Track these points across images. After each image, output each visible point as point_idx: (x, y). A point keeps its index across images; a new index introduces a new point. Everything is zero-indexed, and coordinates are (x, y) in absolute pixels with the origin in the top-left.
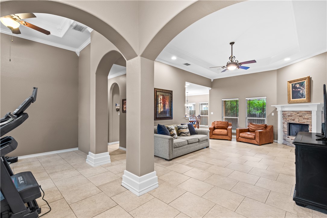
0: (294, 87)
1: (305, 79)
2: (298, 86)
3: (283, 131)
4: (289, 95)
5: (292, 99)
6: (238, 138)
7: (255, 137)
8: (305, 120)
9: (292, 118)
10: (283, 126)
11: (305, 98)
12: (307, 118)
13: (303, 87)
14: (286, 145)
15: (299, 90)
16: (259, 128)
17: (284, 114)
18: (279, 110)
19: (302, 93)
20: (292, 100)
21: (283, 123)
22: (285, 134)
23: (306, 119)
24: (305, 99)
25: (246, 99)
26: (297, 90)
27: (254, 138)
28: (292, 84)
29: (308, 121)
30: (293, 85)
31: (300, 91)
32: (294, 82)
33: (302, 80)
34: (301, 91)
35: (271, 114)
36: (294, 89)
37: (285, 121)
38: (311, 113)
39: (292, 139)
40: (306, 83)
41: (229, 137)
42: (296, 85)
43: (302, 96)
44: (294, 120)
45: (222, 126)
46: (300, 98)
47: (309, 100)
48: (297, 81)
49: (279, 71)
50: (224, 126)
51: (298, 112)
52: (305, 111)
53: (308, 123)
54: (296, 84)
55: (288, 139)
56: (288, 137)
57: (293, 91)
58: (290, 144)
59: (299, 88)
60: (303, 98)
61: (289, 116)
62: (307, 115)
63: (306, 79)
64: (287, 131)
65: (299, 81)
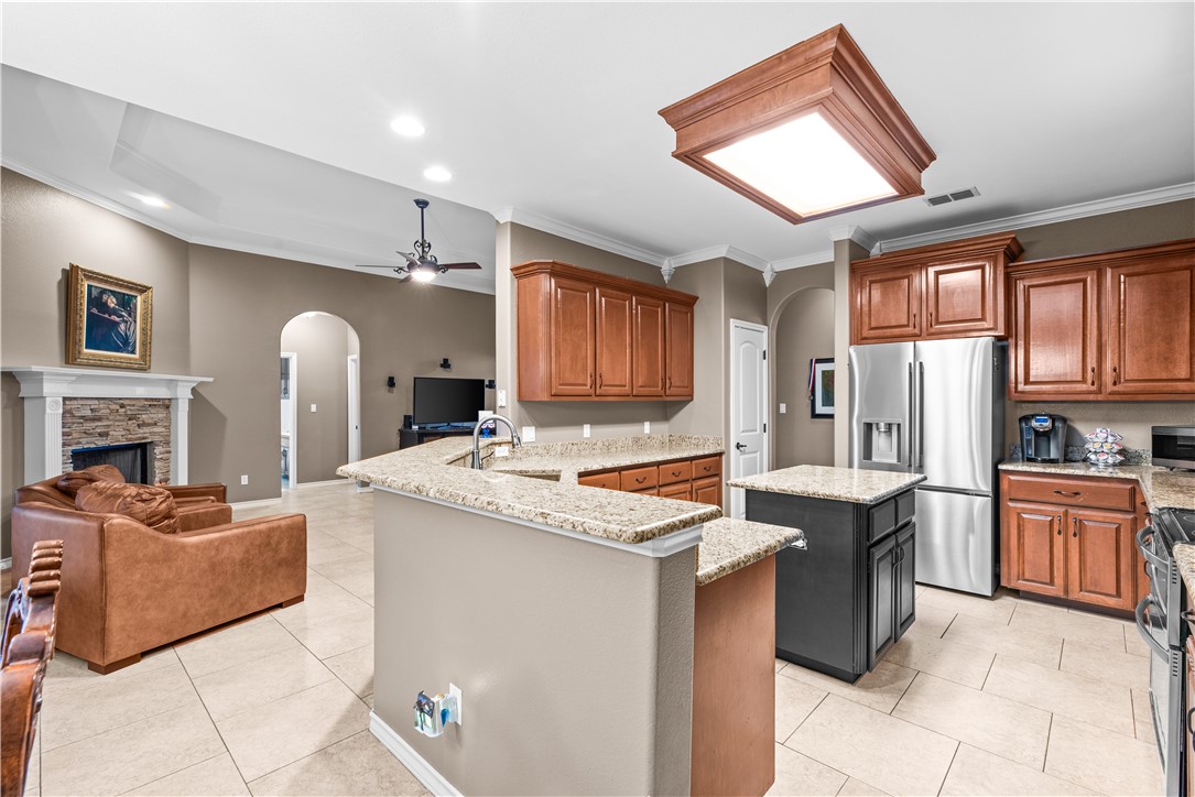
0: (96, 301)
2: (112, 302)
5: (86, 348)
8: (146, 430)
9: (99, 426)
11: (133, 352)
13: (130, 315)
15: (114, 318)
19: (126, 334)
23: (149, 425)
26: (107, 316)
28: (89, 287)
29: (156, 429)
30: (95, 293)
31: (118, 324)
34: (122, 326)
36: (95, 311)
37: (64, 444)
40: (142, 303)
42: (105, 297)
43: (125, 344)
44: (106, 434)
46: (118, 349)
51: (122, 403)
52: (146, 399)
54: (104, 291)
57: (90, 315)
59: (114, 312)
60: (128, 352)
63: (143, 291)
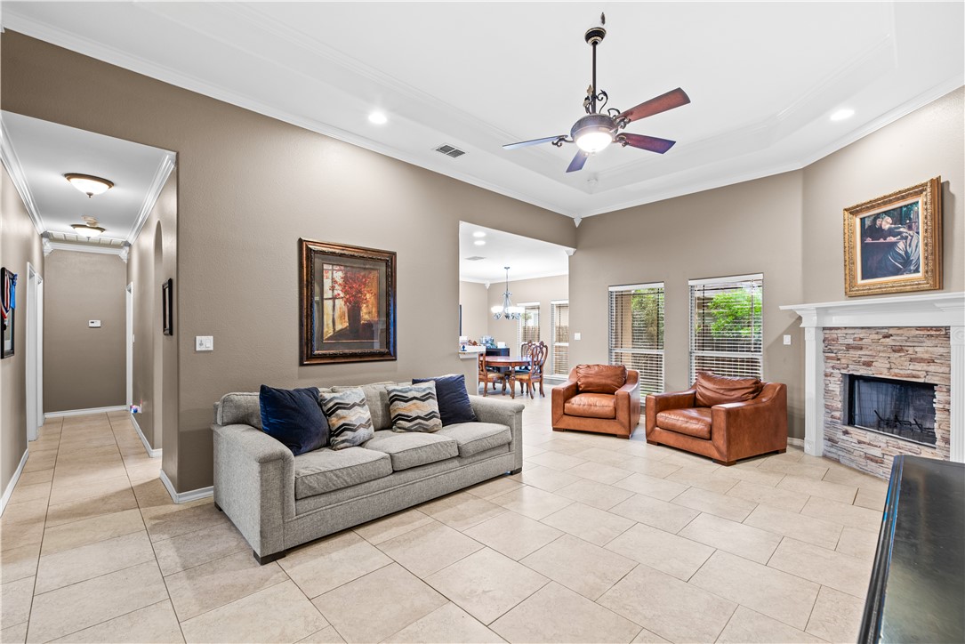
0: (870, 231)
1: (918, 190)
2: (886, 223)
3: (827, 406)
4: (849, 263)
5: (863, 279)
6: (653, 430)
7: (711, 432)
8: (918, 366)
9: (863, 355)
10: (827, 385)
11: (917, 271)
12: (926, 356)
13: (910, 228)
14: (837, 461)
15: (891, 239)
16: (733, 393)
17: (829, 337)
18: (810, 324)
19: (906, 252)
20: (860, 281)
21: (826, 375)
22: (832, 417)
23: (921, 360)
24: (920, 275)
25: (691, 283)
26: (882, 240)
27: (707, 436)
28: (863, 220)
29: (932, 368)
30: (868, 223)
31: (895, 244)
32: (868, 209)
33: (903, 198)
34: (901, 245)
35: (780, 339)
36: (869, 240)
37: (833, 368)
38: (947, 336)
39: (860, 442)
40: (922, 207)
41: (622, 424)
42: (878, 222)
43: (906, 263)
44: (868, 364)
45: (603, 381)
46: (897, 272)
47: (938, 280)
48: (885, 203)
49: (809, 174)
50: (609, 382)
51: (886, 333)
52: (919, 328)
53: (929, 380)
54: (877, 216)
55: (845, 437)
56: (846, 433)
57: (864, 246)
58: (853, 461)
59: (891, 232)
60: (910, 272)
61: (849, 347)
62: (929, 342)
63: (921, 192)
64: (840, 405)
65: (890, 202)
